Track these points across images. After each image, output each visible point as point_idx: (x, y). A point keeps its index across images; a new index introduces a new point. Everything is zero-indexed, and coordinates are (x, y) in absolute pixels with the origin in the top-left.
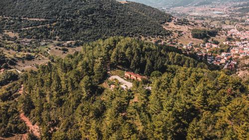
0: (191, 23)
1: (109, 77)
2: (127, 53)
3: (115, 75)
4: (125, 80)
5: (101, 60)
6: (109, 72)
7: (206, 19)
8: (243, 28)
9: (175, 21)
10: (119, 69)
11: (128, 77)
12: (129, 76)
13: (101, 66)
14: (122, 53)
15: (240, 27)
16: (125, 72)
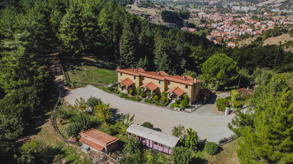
0: (156, 5)
1: (65, 93)
2: (102, 19)
3: (84, 85)
4: (124, 96)
5: (22, 39)
6: (60, 78)
7: (167, 3)
8: (210, 10)
9: (137, 3)
10: (89, 64)
11: (132, 86)
12: (137, 82)
13: (24, 59)
14: (90, 19)
15: (206, 9)
16: (118, 70)
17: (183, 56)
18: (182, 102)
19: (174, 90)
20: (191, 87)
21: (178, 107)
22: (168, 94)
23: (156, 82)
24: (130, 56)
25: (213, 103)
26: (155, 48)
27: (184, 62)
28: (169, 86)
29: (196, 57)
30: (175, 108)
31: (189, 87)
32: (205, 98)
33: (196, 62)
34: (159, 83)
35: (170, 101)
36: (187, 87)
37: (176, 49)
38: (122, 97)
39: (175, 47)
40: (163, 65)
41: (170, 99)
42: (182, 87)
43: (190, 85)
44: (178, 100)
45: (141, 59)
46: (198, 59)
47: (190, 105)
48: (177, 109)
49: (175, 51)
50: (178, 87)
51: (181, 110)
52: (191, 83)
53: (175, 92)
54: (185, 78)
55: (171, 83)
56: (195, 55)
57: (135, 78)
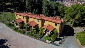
16: (15, 13)
17: (55, 10)
18: (52, 36)
19: (47, 27)
20: (59, 25)
21: (50, 40)
22: (43, 29)
23: (36, 21)
24: (29, 8)
25: (73, 35)
26: (43, 6)
27: (55, 12)
28: (44, 24)
29: (60, 11)
30: (47, 41)
31: (58, 25)
32: (68, 32)
33: (60, 13)
34: (38, 21)
35: (44, 34)
36: (56, 25)
37: (52, 7)
38: (14, 30)
39: (52, 6)
40: (45, 13)
41: (44, 33)
42: (53, 25)
43: (59, 24)
44: (50, 34)
45: (34, 9)
46: (61, 12)
47: (58, 37)
48: (48, 42)
49: (51, 8)
50: (50, 25)
51: (51, 42)
52: (60, 22)
53: (47, 28)
54: (55, 18)
55: (46, 21)
56: (60, 10)
57: (24, 18)
